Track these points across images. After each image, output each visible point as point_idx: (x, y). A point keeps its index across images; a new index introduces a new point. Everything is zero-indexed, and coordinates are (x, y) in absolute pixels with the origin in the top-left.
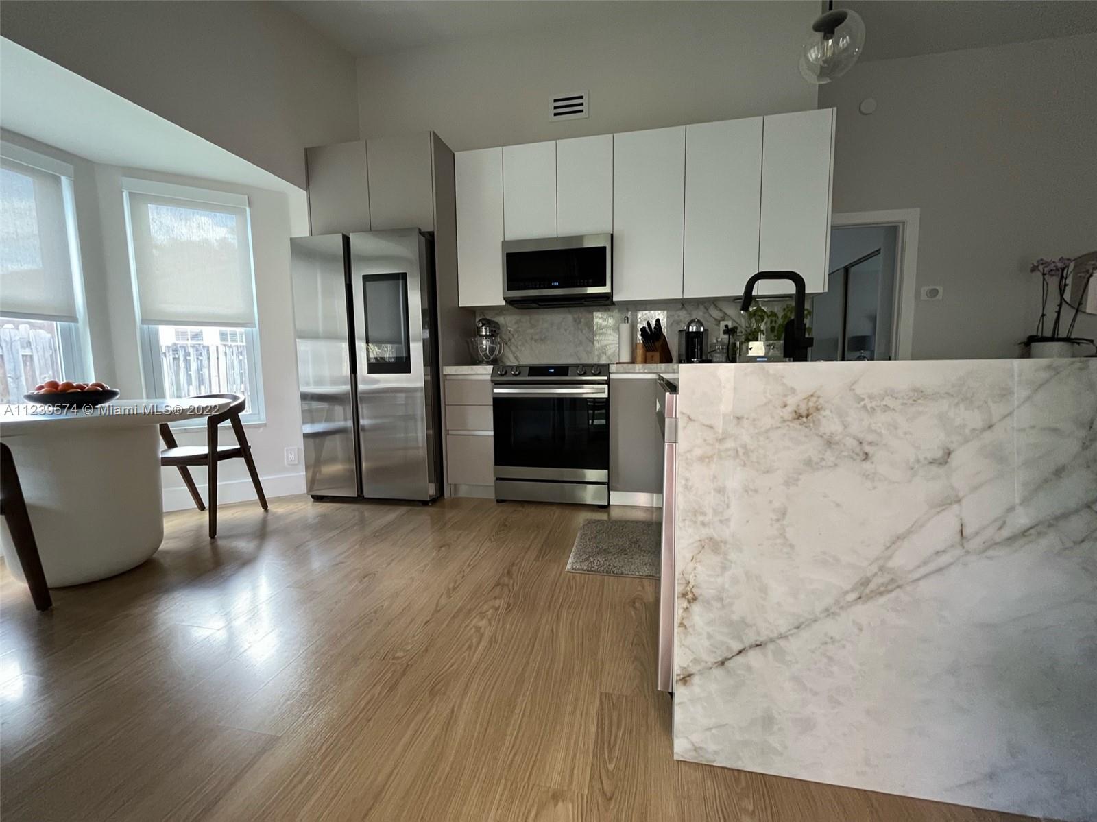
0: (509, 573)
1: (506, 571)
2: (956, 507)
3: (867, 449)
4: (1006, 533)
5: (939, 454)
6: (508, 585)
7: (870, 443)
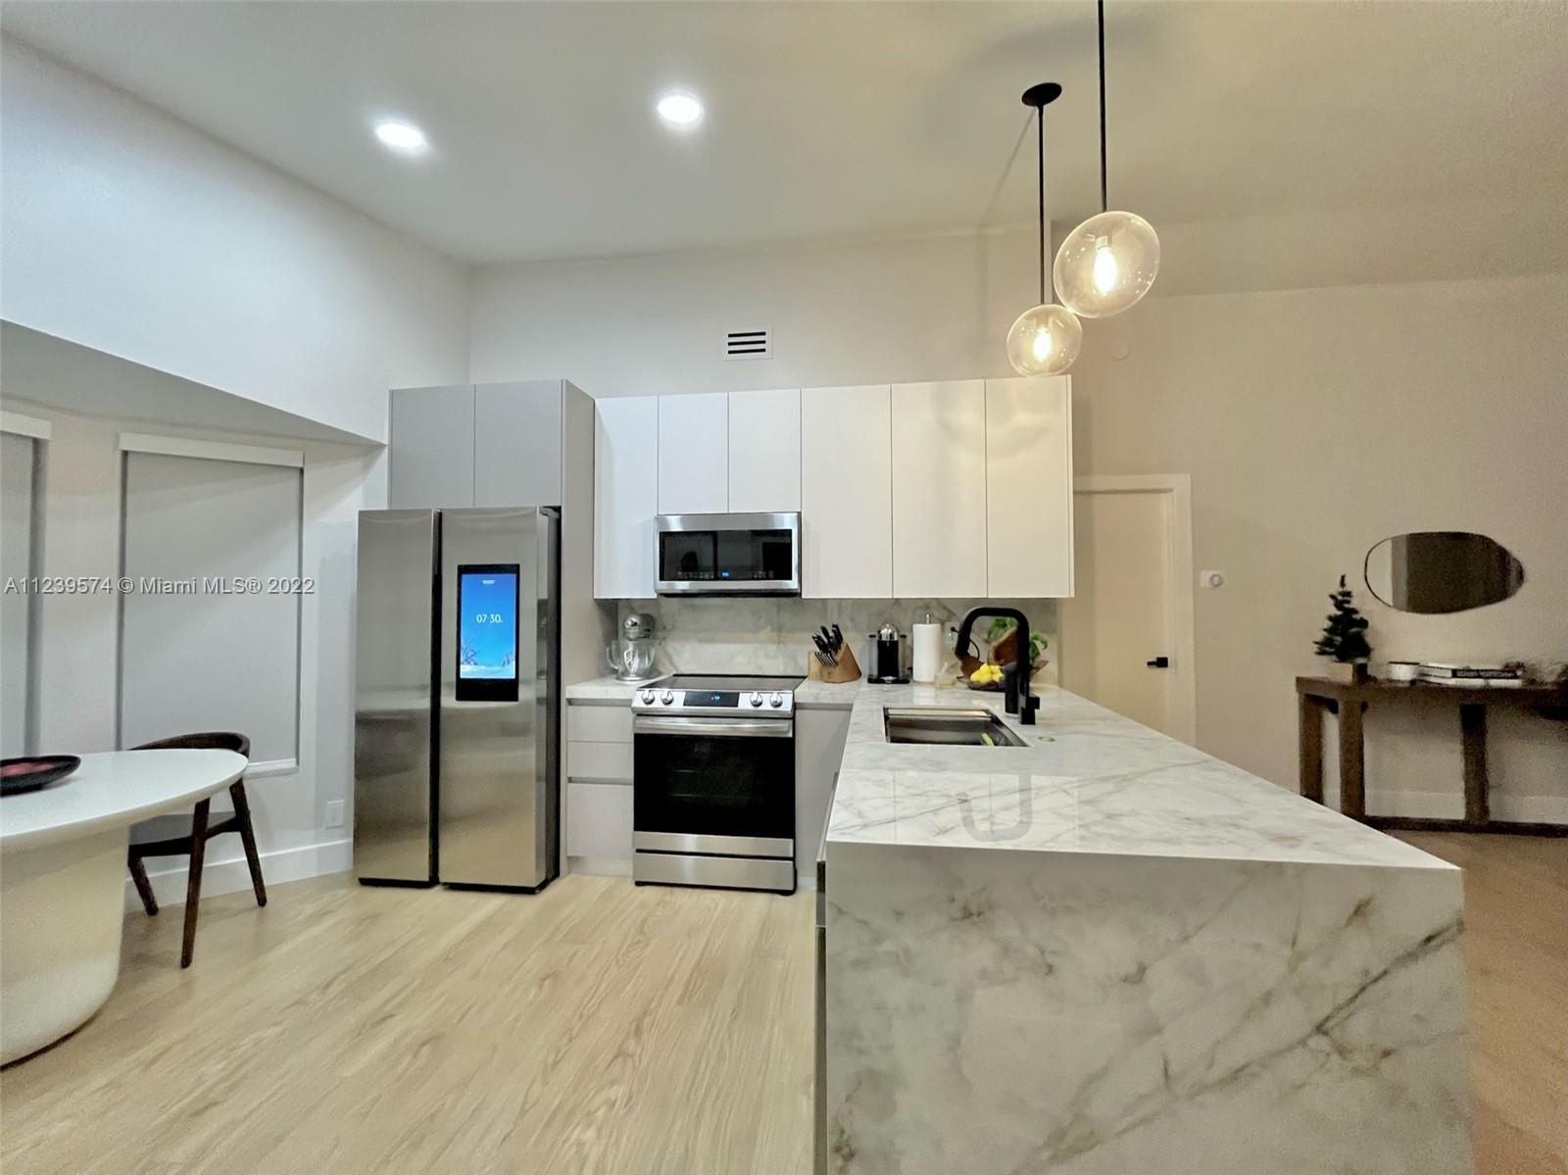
0: (638, 1031)
1: (633, 1026)
2: (1156, 1039)
3: (1050, 959)
4: (1217, 1072)
5: (1132, 969)
6: (632, 1056)
7: (1054, 953)
